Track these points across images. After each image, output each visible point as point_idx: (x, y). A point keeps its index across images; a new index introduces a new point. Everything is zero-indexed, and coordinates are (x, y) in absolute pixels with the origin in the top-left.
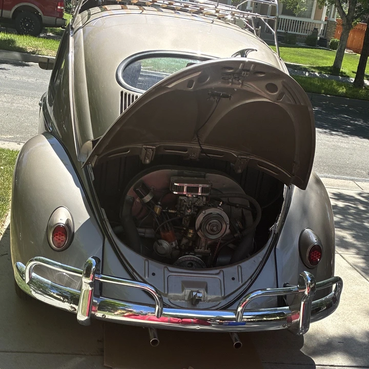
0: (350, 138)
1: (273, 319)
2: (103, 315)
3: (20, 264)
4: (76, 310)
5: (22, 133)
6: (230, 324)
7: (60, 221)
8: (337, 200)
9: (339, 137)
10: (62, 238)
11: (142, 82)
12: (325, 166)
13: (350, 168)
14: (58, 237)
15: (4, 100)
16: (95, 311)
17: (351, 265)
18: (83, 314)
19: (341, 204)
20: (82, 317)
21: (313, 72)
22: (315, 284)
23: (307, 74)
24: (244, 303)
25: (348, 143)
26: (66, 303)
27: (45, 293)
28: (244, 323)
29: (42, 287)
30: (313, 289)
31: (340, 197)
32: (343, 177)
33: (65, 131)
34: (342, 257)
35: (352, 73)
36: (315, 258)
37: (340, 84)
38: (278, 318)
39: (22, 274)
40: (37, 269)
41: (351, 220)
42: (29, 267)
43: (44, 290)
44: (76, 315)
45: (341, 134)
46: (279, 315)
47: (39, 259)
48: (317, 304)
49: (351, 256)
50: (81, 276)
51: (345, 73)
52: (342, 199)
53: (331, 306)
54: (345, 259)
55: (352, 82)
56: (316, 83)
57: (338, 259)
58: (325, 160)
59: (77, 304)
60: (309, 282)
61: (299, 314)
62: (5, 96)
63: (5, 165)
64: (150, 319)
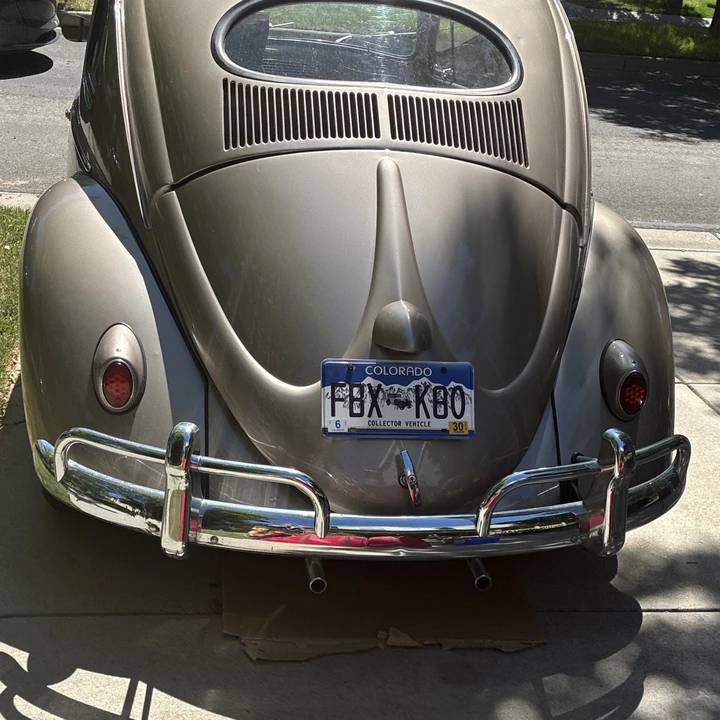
0: (704, 144)
1: (554, 526)
2: (212, 538)
3: (44, 443)
4: (158, 529)
5: (44, 174)
6: (467, 543)
7: (117, 354)
8: (683, 273)
9: (681, 144)
10: (124, 388)
11: (272, 54)
12: (654, 206)
13: (704, 207)
14: (114, 385)
16: (197, 530)
17: (710, 406)
18: (173, 536)
19: (689, 282)
20: (173, 546)
21: (626, 10)
22: (634, 453)
23: (615, 17)
24: (492, 499)
25: (701, 155)
26: (137, 517)
27: (98, 498)
28: (496, 538)
29: (90, 487)
30: (629, 465)
31: (685, 267)
32: (692, 225)
33: (116, 167)
34: (692, 389)
35: (706, 7)
36: (633, 399)
37: (683, 32)
38: (564, 524)
39: (49, 463)
40: (77, 452)
41: (710, 313)
42: (60, 448)
43: (97, 493)
44: (159, 540)
45: (684, 136)
46: (563, 518)
47: (80, 432)
48: (640, 491)
49: (711, 388)
50: (163, 462)
51: (692, 9)
52: (691, 272)
53: (668, 494)
54: (698, 395)
55: (708, 26)
56: (633, 32)
57: (681, 393)
58: (654, 193)
59: (159, 516)
60: (622, 449)
61: (603, 515)
63: (14, 241)
64: (308, 542)
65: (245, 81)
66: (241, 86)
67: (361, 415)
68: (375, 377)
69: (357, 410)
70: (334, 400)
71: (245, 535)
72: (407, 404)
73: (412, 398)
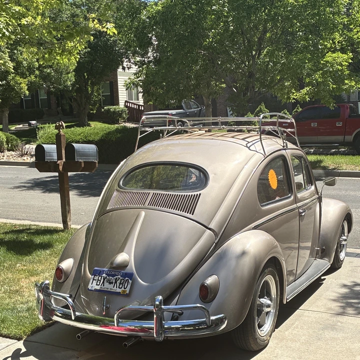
7: (60, 265)
14: (58, 273)
68: (106, 274)
69: (98, 284)
70: (93, 280)
72: (112, 283)
73: (114, 281)
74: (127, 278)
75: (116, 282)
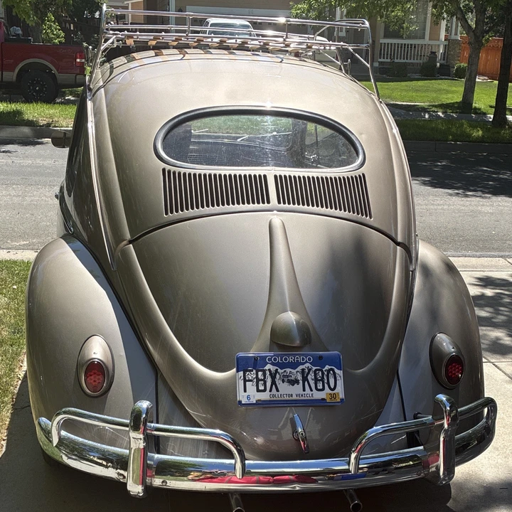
0: (494, 198)
1: (404, 465)
2: (163, 482)
3: (44, 420)
4: (124, 477)
5: (39, 237)
6: (343, 478)
7: (94, 356)
8: (485, 286)
9: (478, 199)
10: (99, 379)
11: (196, 151)
12: (462, 241)
13: (497, 240)
14: (92, 377)
15: (13, 193)
16: (152, 476)
17: (509, 377)
18: (135, 482)
19: (489, 292)
20: (135, 489)
21: (434, 112)
22: (457, 411)
23: (427, 116)
24: (359, 446)
25: (492, 206)
26: (110, 469)
27: (82, 457)
28: (364, 475)
29: (76, 450)
30: (454, 419)
31: (486, 282)
32: (489, 253)
33: (91, 231)
34: (496, 366)
35: (489, 108)
36: (455, 374)
37: (474, 125)
38: (411, 463)
39: (48, 433)
40: (67, 425)
41: (506, 313)
42: (55, 423)
43: (81, 453)
44: (126, 484)
45: (480, 193)
46: (411, 458)
47: (69, 410)
48: (463, 438)
49: (509, 365)
50: (127, 429)
51: (480, 109)
52: (491, 285)
53: (484, 439)
54: (501, 370)
55: (491, 120)
56: (440, 126)
57: (487, 369)
58: (461, 233)
59: (125, 469)
60: (448, 408)
61: (438, 455)
62: (13, 188)
63: (19, 283)
64: (230, 482)
65: (177, 170)
66: (174, 173)
67: (265, 390)
68: (273, 364)
69: (261, 388)
70: (245, 381)
71: (185, 478)
72: (297, 382)
73: (300, 377)
74: (327, 367)
75: (305, 379)
